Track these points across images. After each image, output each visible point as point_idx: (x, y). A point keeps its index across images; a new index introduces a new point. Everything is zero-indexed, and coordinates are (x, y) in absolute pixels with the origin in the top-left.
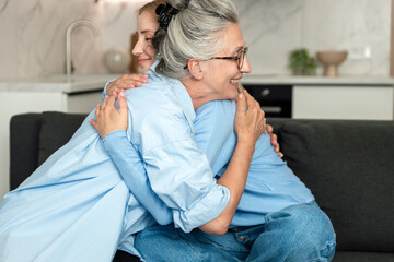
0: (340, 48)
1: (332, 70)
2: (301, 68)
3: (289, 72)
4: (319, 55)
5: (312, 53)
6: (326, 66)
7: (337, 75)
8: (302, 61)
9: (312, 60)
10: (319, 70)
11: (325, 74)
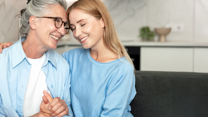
0: (167, 26)
1: (163, 38)
2: (146, 36)
3: (139, 39)
4: (156, 30)
5: (152, 29)
6: (160, 36)
7: (166, 41)
8: (147, 33)
9: (152, 33)
10: (156, 38)
11: (159, 40)
